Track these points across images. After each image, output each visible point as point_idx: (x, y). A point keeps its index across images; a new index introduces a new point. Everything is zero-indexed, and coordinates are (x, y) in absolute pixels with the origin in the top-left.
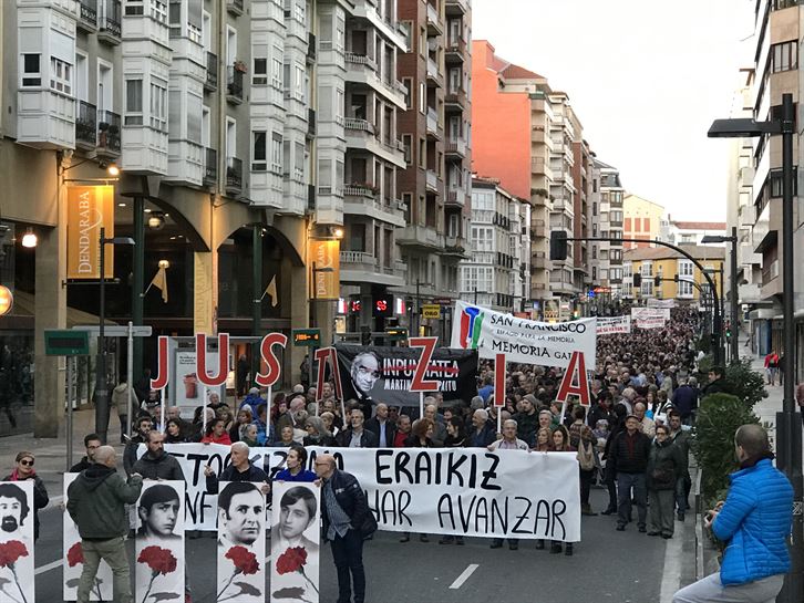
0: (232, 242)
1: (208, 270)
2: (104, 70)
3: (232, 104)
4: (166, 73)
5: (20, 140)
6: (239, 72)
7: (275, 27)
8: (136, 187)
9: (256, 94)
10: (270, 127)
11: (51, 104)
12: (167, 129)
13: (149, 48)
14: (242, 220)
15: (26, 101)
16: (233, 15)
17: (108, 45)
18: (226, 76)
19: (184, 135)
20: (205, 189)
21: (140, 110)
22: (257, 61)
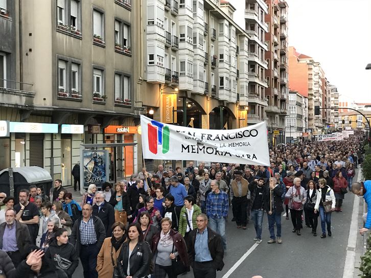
0: (213, 112)
1: (206, 120)
2: (173, 59)
3: (213, 68)
4: (192, 59)
5: (148, 81)
6: (215, 58)
7: (226, 44)
8: (183, 95)
9: (220, 65)
10: (225, 75)
11: (158, 69)
12: (193, 77)
13: (187, 52)
14: (216, 105)
15: (150, 69)
16: (213, 41)
17: (174, 51)
18: (211, 60)
19: (198, 78)
20: (205, 95)
21: (185, 71)
22: (220, 55)
